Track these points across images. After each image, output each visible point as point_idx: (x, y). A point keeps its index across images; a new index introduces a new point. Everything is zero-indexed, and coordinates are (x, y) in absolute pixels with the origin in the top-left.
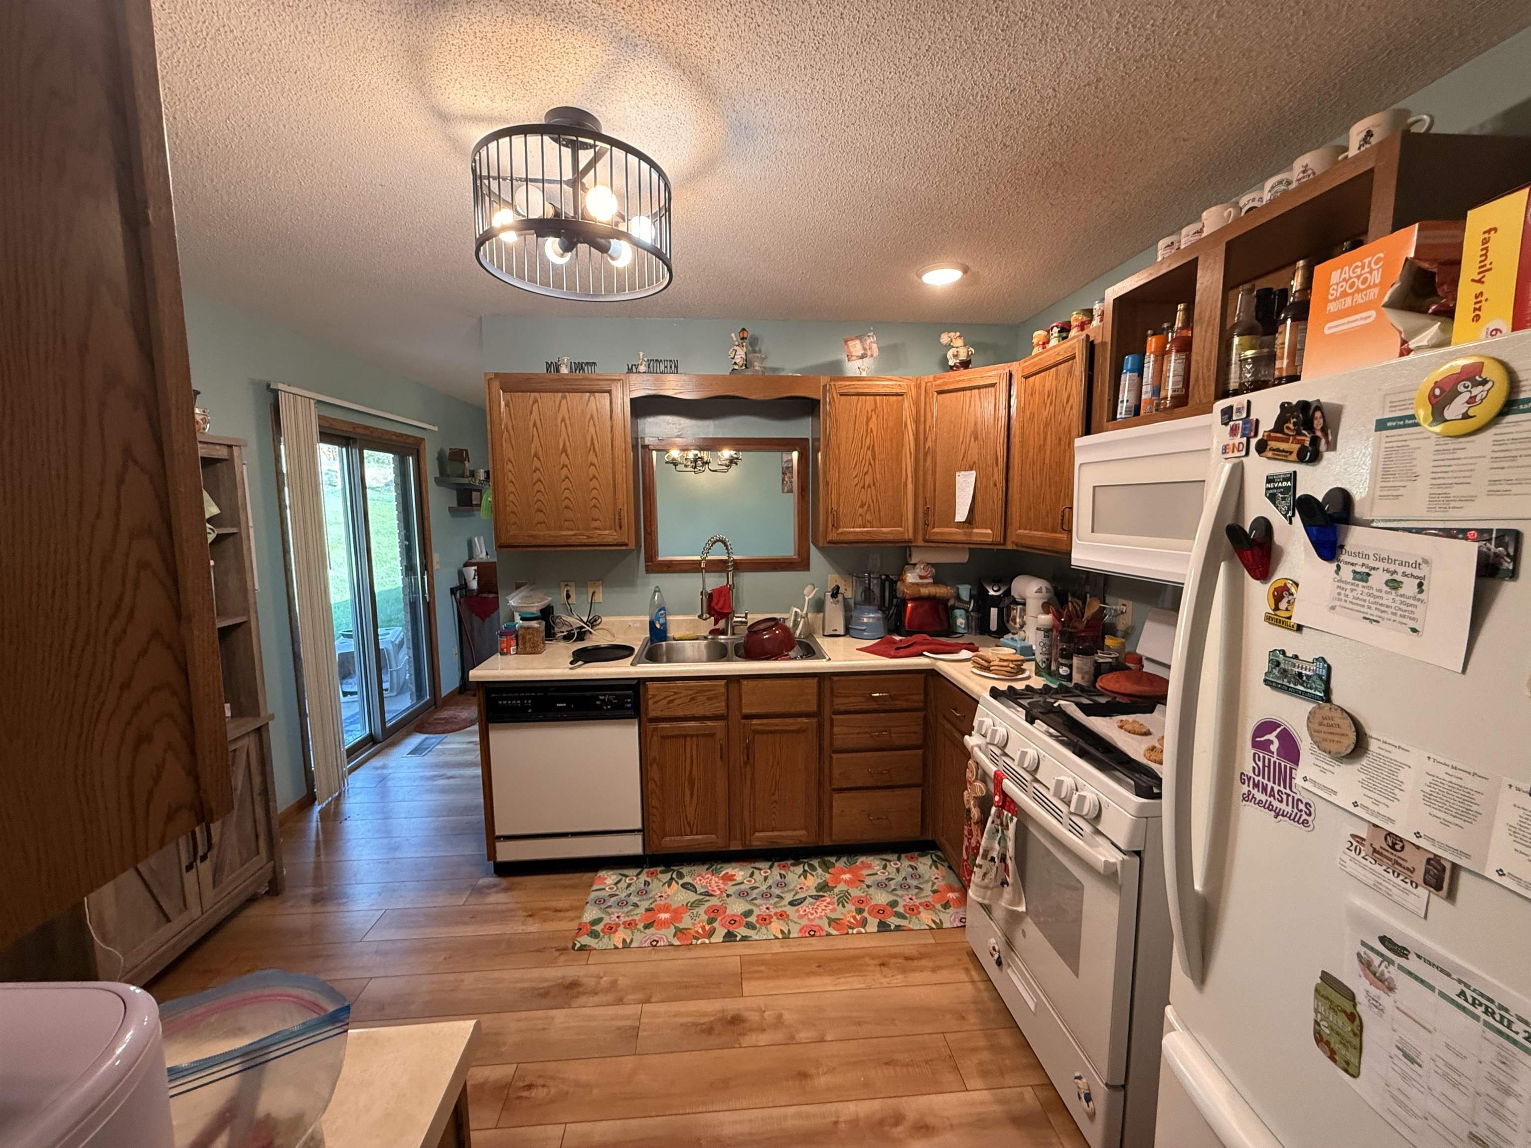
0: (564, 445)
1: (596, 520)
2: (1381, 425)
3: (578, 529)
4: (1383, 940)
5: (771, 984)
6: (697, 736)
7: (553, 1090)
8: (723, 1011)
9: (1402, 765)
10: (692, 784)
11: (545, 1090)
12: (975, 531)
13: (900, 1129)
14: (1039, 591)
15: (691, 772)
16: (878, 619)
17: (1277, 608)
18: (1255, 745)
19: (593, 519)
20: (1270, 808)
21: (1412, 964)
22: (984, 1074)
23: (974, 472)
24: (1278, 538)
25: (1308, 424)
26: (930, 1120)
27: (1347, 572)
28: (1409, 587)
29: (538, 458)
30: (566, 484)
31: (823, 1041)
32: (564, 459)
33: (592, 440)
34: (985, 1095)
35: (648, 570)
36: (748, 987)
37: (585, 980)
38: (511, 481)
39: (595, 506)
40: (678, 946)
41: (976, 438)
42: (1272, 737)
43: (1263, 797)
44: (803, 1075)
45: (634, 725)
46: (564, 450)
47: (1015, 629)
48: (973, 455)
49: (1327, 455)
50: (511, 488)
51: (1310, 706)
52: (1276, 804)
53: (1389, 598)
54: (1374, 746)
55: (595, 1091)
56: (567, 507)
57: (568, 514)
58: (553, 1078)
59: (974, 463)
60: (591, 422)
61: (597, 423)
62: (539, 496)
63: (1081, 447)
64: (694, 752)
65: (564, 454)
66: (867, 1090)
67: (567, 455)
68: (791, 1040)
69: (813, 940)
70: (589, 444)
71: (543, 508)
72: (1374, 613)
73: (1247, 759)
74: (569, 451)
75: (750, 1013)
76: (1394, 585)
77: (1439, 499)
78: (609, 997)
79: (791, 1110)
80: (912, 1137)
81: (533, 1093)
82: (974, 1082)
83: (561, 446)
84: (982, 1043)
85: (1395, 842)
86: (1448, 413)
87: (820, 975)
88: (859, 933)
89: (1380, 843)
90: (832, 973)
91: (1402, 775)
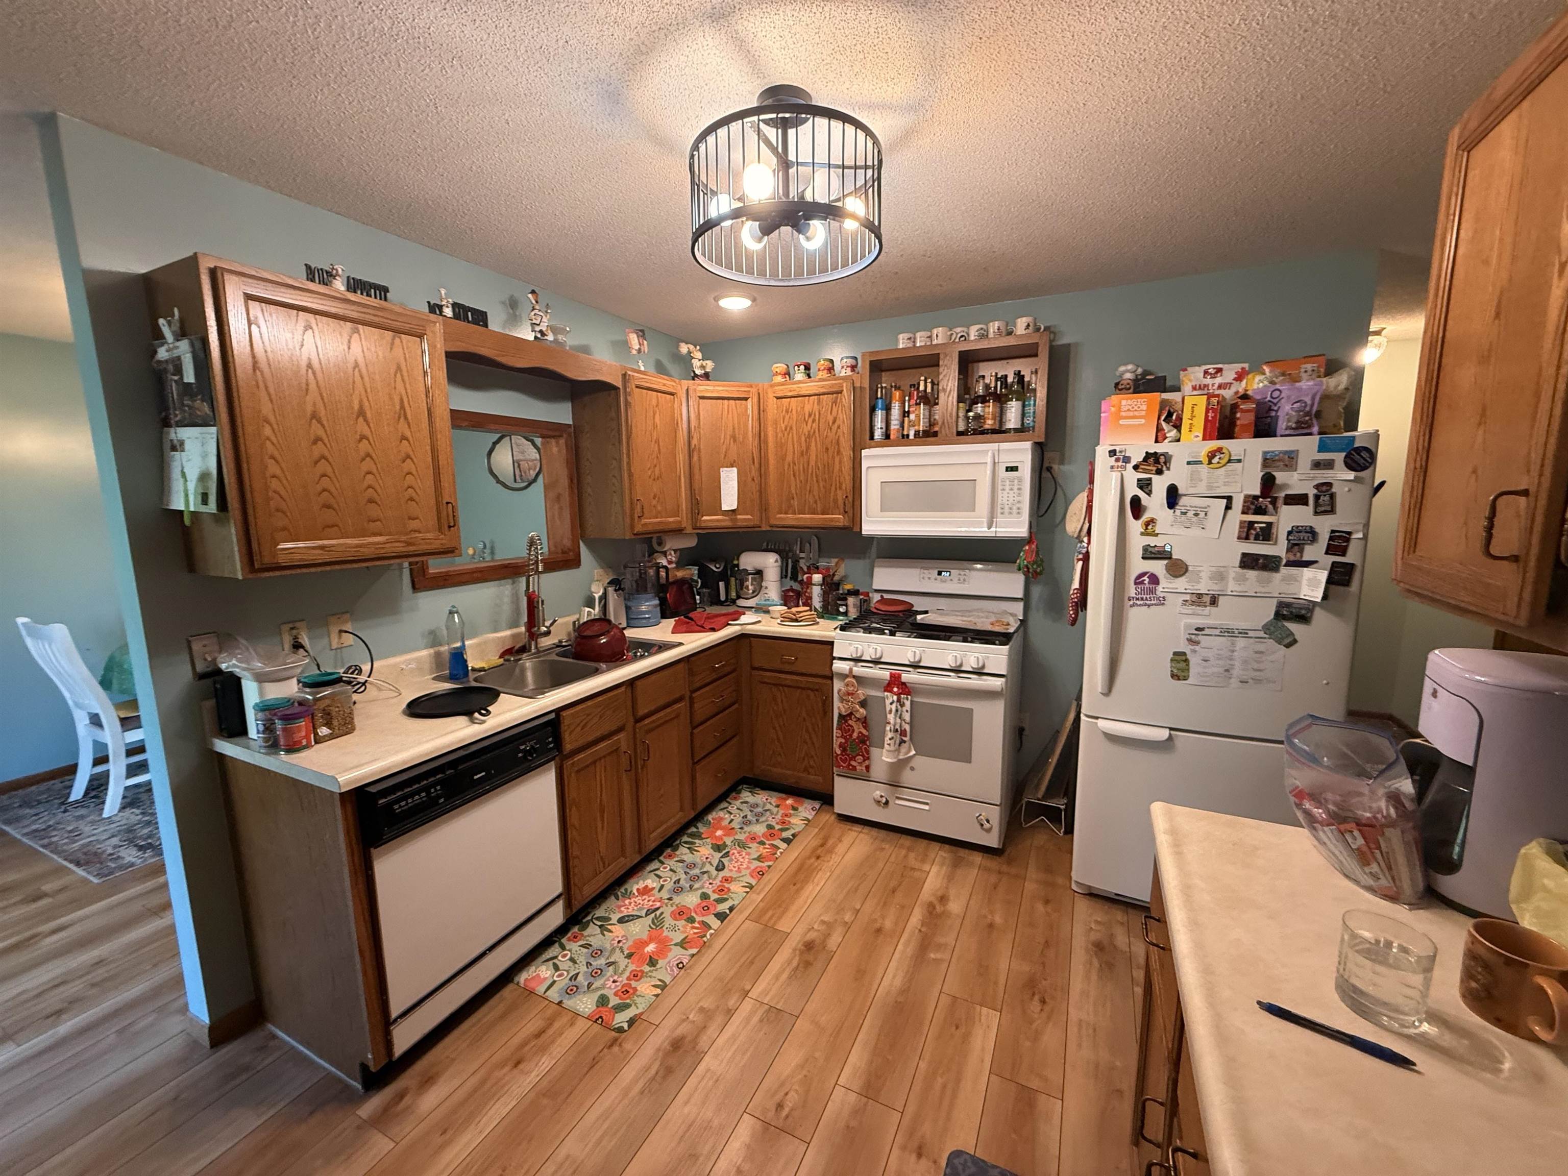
0: (361, 402)
1: (414, 519)
2: (1189, 463)
3: (390, 534)
4: (1196, 629)
5: (790, 913)
6: (604, 757)
7: (796, 1087)
8: (794, 950)
9: (1200, 571)
10: (602, 812)
11: (792, 1093)
12: (739, 517)
13: (938, 907)
14: (776, 561)
15: (601, 801)
16: (655, 606)
17: (1147, 529)
18: (1136, 583)
19: (410, 518)
20: (1146, 605)
21: (1207, 632)
22: (923, 861)
23: (735, 469)
24: (1144, 502)
25: (1157, 461)
26: (939, 894)
27: (1178, 512)
28: (1202, 515)
29: (319, 421)
30: (367, 465)
31: (858, 911)
32: (362, 427)
33: (402, 401)
34: (935, 869)
35: (415, 588)
36: (784, 925)
37: (679, 1032)
38: (272, 457)
39: (411, 499)
40: (698, 952)
41: (735, 441)
42: (1145, 578)
43: (1142, 602)
44: (879, 931)
45: (550, 769)
46: (361, 413)
47: (748, 594)
48: (733, 455)
49: (1166, 472)
50: (273, 468)
51: (1165, 562)
52: (1148, 602)
53: (1195, 519)
54: (1190, 568)
55: (817, 1055)
56: (371, 501)
57: (373, 510)
58: (782, 1084)
59: (735, 461)
60: (398, 375)
61: (406, 378)
62: (325, 482)
63: (867, 457)
64: (603, 778)
65: (361, 419)
66: (905, 910)
67: (366, 420)
68: (848, 926)
69: (766, 878)
70: (398, 407)
71: (332, 501)
72: (1189, 525)
73: (1132, 591)
74: (369, 415)
75: (808, 935)
76: (1196, 515)
77: (1210, 487)
78: (719, 1019)
79: (900, 947)
80: (944, 906)
81: (788, 1105)
82: (926, 867)
83: (356, 407)
84: (904, 852)
85: (1200, 596)
86: (1213, 461)
87: (802, 888)
88: (781, 853)
89: (1195, 598)
90: (806, 881)
91: (1202, 574)
